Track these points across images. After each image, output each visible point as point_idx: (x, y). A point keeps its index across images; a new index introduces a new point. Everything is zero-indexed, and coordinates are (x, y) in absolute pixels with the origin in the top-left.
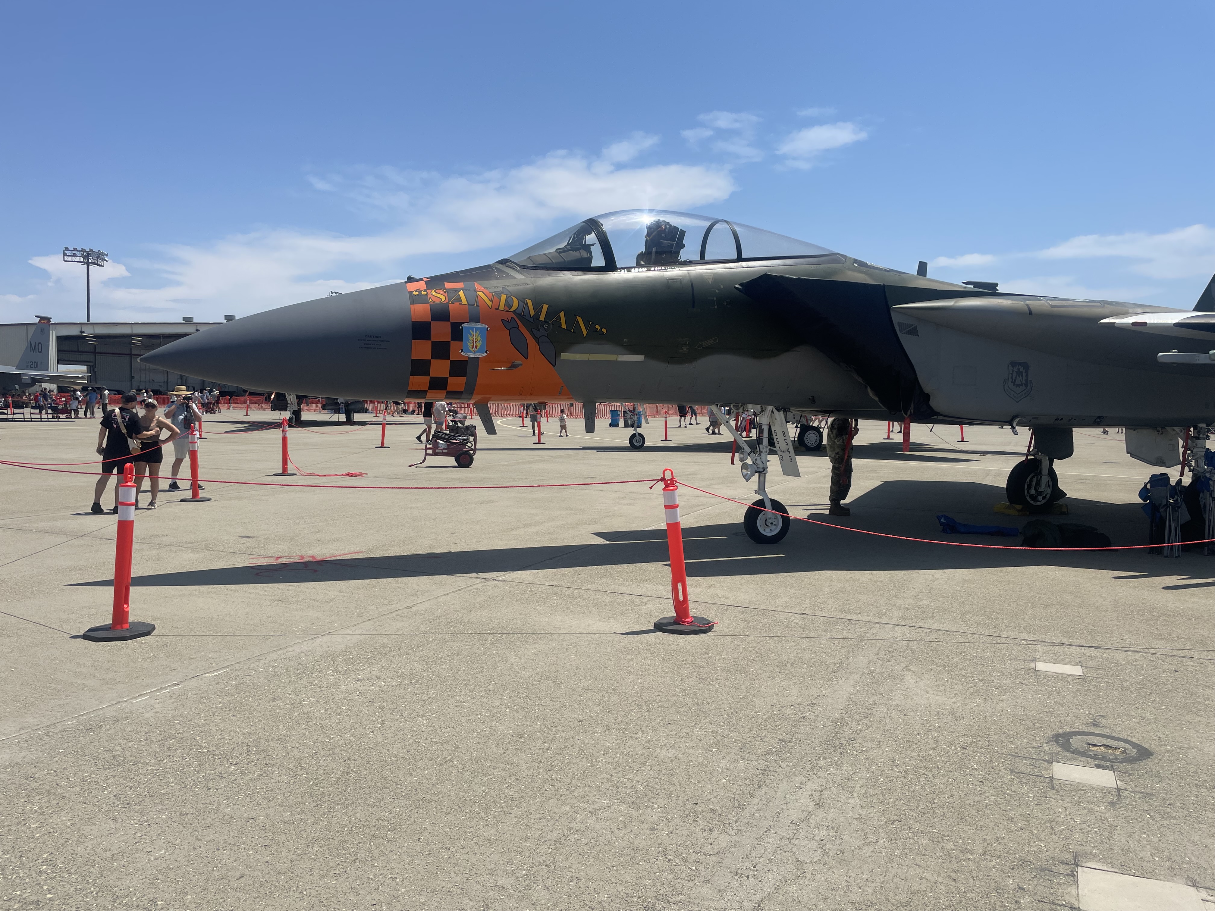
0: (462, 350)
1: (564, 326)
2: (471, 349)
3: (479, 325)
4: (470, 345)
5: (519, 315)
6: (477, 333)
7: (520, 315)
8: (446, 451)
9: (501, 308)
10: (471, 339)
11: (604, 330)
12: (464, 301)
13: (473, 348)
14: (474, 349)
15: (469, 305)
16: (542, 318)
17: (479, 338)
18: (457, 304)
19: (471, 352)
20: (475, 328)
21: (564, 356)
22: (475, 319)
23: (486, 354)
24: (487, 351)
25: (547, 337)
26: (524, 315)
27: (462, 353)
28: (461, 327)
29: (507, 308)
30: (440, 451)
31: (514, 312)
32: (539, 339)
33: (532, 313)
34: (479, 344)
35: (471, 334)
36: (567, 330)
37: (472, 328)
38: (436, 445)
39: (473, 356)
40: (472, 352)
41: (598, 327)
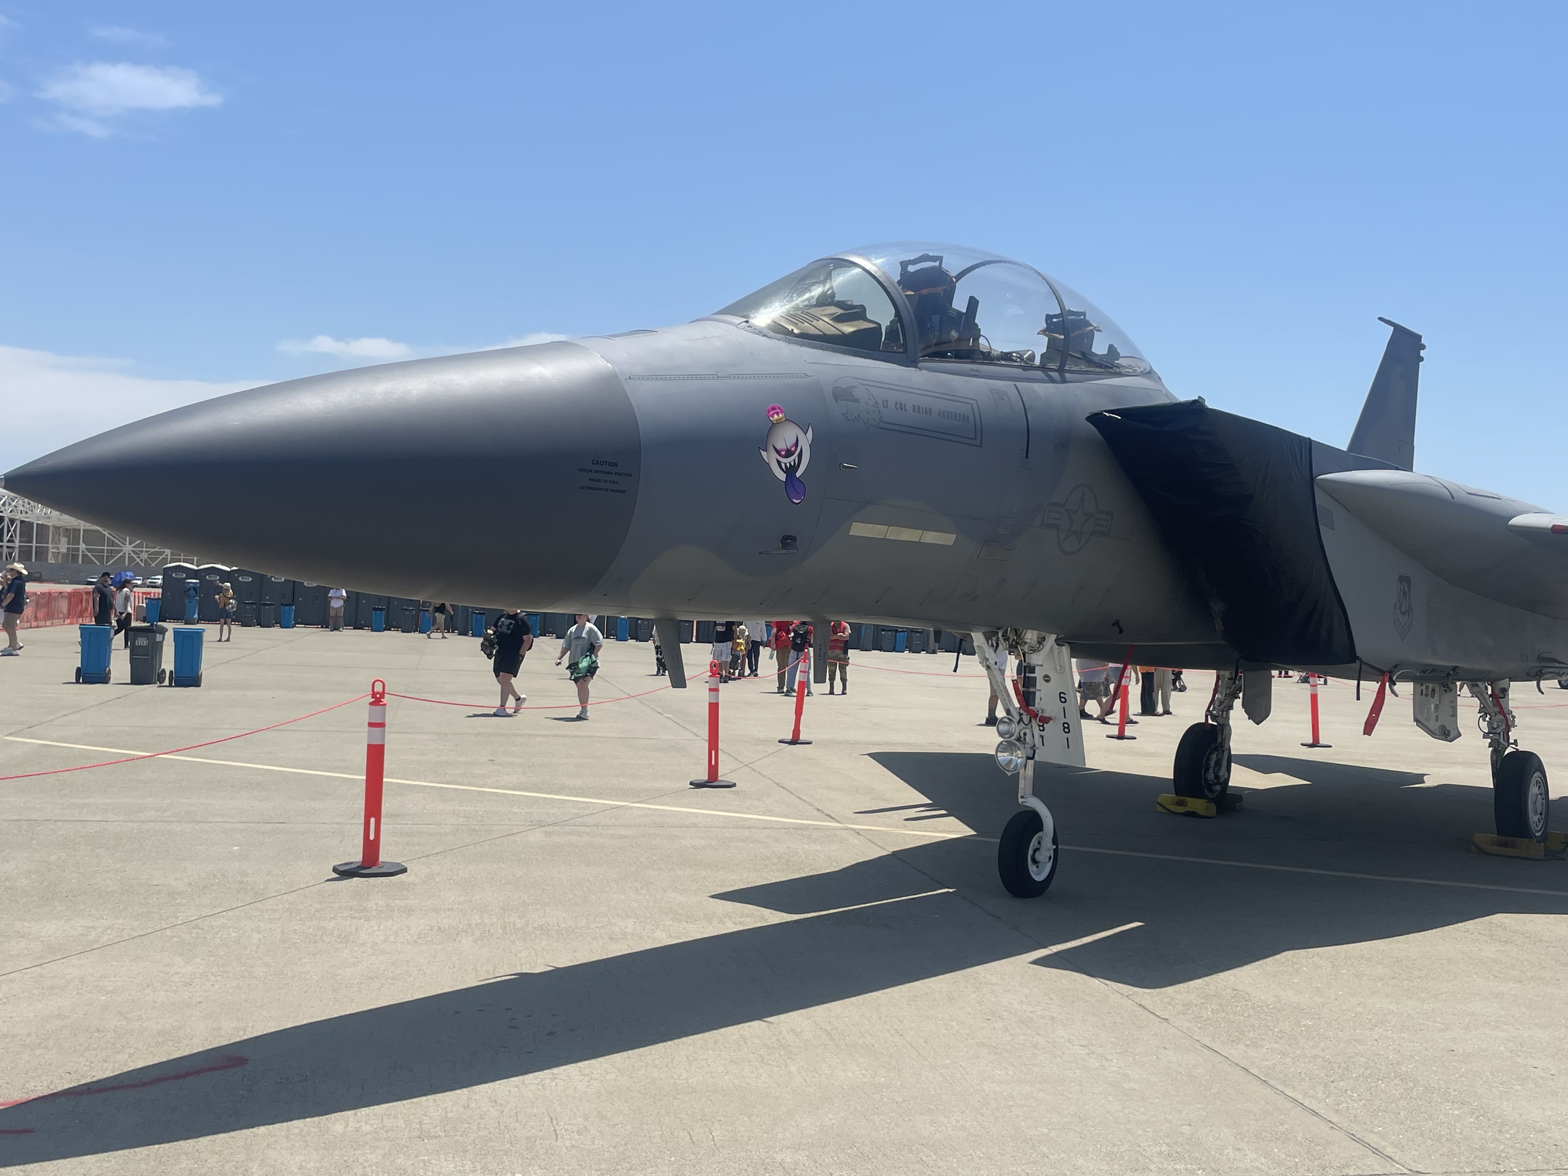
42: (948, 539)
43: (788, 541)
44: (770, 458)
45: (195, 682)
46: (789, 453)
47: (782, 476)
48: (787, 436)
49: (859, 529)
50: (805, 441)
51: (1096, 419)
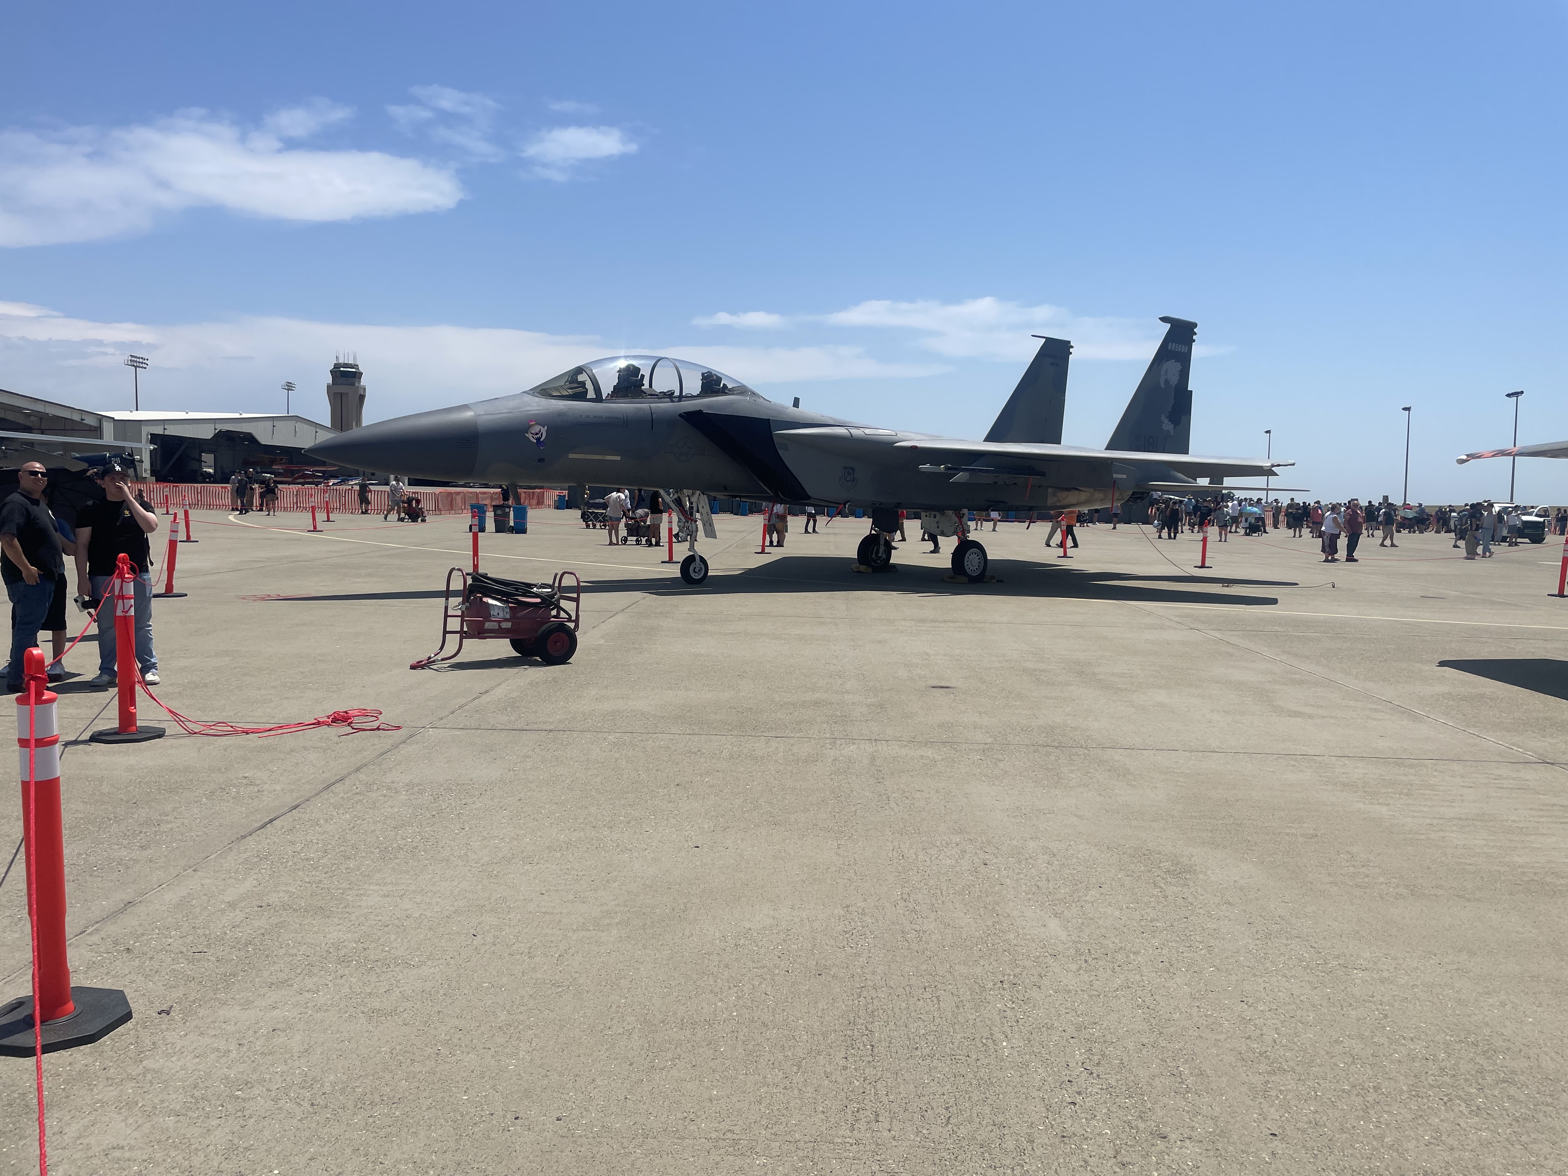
8: (505, 625)
30: (492, 626)
38: (481, 611)
42: (618, 458)
43: (541, 460)
44: (530, 436)
45: (524, 531)
46: (537, 434)
47: (535, 441)
48: (537, 429)
49: (571, 456)
50: (544, 430)
51: (680, 415)
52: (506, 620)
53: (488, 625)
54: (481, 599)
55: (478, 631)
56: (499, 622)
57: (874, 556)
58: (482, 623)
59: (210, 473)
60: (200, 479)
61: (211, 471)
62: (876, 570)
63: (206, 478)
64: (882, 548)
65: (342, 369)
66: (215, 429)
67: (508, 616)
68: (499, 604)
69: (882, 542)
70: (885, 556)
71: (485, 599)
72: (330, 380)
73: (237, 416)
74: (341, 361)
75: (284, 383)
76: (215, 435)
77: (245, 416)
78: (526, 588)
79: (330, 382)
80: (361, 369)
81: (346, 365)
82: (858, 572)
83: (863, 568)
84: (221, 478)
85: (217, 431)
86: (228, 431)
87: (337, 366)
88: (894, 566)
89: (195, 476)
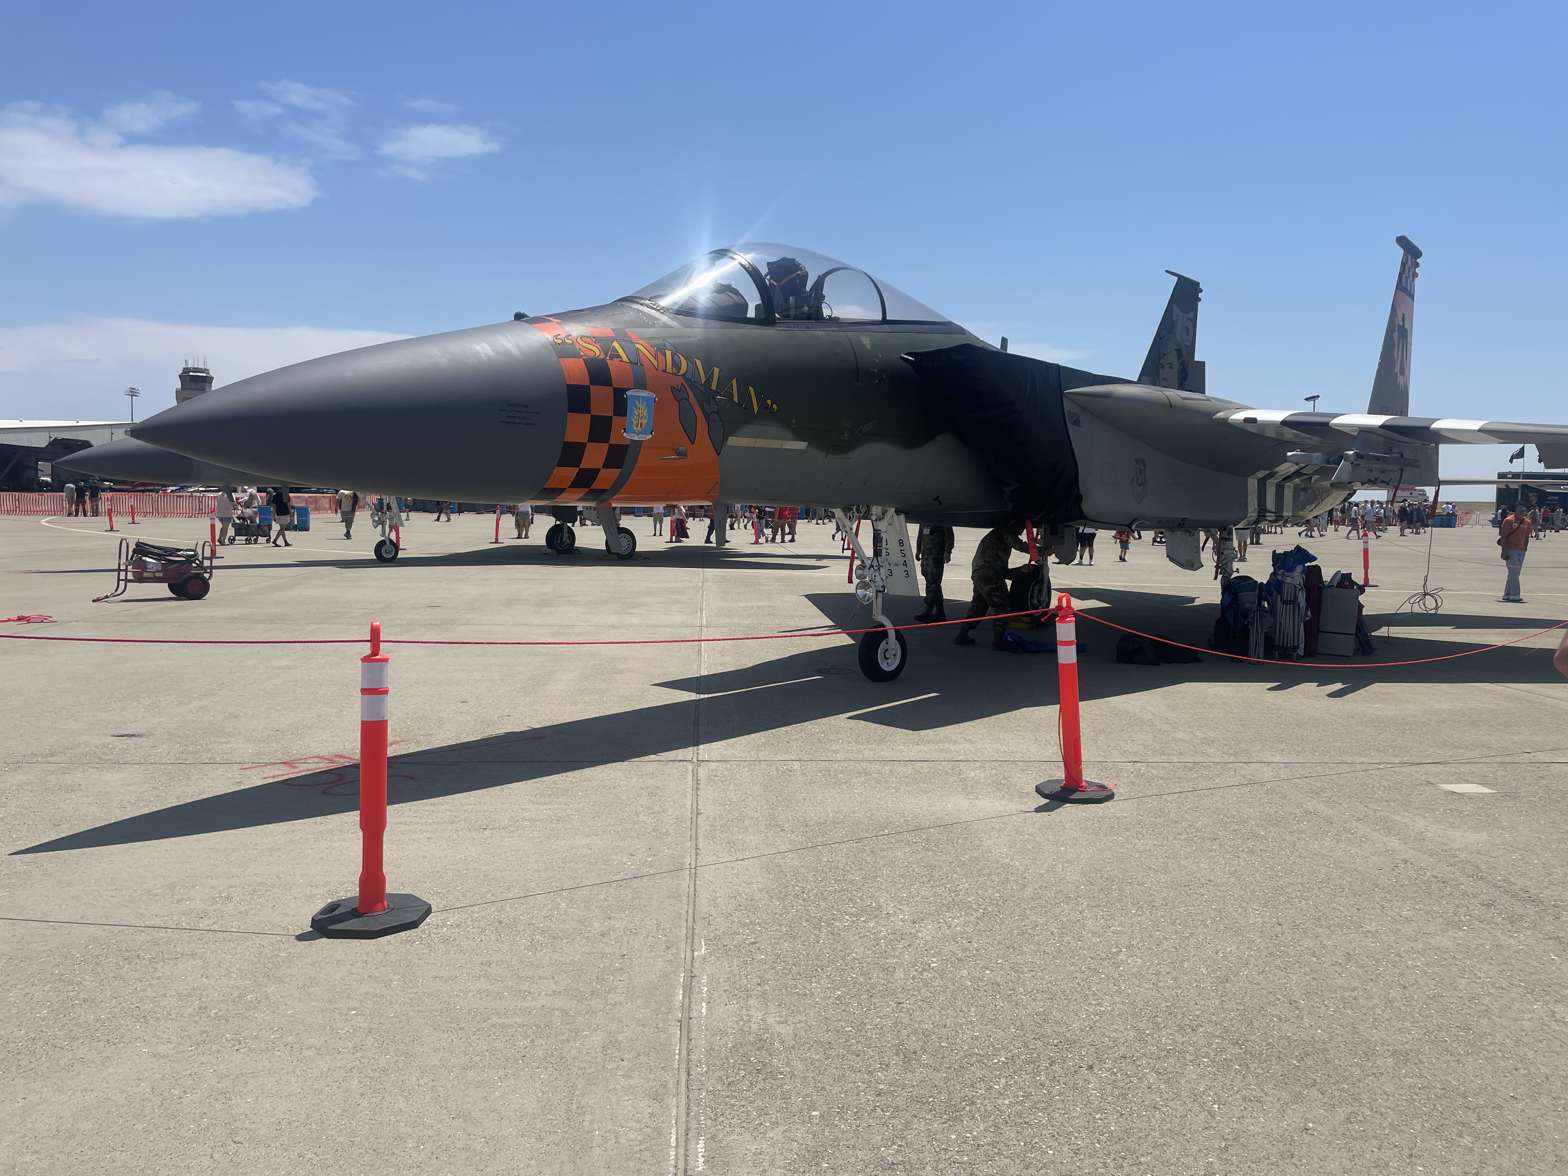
0: (624, 429)
1: (736, 399)
2: (635, 428)
3: (646, 394)
4: (635, 422)
5: (688, 381)
6: (644, 406)
7: (690, 380)
8: (161, 575)
9: (669, 370)
10: (636, 413)
11: (775, 406)
12: (625, 358)
13: (637, 426)
14: (639, 428)
15: (631, 363)
16: (714, 387)
17: (645, 413)
18: (616, 360)
19: (634, 432)
20: (642, 397)
21: (733, 441)
22: (641, 384)
23: (650, 436)
24: (652, 431)
25: (717, 413)
26: (694, 381)
27: (625, 434)
28: (625, 396)
29: (675, 371)
30: (151, 575)
31: (682, 375)
32: (709, 415)
33: (703, 380)
34: (644, 421)
35: (636, 406)
36: (738, 404)
37: (638, 398)
38: (140, 565)
39: (636, 438)
40: (636, 433)
41: (769, 402)
52: (158, 571)
53: (145, 575)
54: (140, 558)
55: (140, 579)
56: (154, 573)
57: (559, 541)
58: (141, 573)
59: (47, 482)
60: (36, 487)
61: (49, 479)
62: (559, 552)
63: (42, 487)
64: (566, 535)
65: (191, 374)
66: (50, 437)
67: (160, 569)
68: (153, 561)
69: (565, 530)
70: (569, 542)
71: (144, 558)
72: (179, 385)
73: (74, 423)
74: (190, 365)
75: (127, 388)
76: (50, 443)
77: (81, 423)
78: (175, 551)
79: (179, 386)
80: (212, 374)
81: (196, 370)
82: (545, 554)
83: (549, 551)
84: (56, 486)
85: (51, 440)
86: (64, 439)
87: (186, 370)
88: (578, 549)
89: (32, 485)
